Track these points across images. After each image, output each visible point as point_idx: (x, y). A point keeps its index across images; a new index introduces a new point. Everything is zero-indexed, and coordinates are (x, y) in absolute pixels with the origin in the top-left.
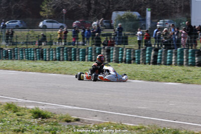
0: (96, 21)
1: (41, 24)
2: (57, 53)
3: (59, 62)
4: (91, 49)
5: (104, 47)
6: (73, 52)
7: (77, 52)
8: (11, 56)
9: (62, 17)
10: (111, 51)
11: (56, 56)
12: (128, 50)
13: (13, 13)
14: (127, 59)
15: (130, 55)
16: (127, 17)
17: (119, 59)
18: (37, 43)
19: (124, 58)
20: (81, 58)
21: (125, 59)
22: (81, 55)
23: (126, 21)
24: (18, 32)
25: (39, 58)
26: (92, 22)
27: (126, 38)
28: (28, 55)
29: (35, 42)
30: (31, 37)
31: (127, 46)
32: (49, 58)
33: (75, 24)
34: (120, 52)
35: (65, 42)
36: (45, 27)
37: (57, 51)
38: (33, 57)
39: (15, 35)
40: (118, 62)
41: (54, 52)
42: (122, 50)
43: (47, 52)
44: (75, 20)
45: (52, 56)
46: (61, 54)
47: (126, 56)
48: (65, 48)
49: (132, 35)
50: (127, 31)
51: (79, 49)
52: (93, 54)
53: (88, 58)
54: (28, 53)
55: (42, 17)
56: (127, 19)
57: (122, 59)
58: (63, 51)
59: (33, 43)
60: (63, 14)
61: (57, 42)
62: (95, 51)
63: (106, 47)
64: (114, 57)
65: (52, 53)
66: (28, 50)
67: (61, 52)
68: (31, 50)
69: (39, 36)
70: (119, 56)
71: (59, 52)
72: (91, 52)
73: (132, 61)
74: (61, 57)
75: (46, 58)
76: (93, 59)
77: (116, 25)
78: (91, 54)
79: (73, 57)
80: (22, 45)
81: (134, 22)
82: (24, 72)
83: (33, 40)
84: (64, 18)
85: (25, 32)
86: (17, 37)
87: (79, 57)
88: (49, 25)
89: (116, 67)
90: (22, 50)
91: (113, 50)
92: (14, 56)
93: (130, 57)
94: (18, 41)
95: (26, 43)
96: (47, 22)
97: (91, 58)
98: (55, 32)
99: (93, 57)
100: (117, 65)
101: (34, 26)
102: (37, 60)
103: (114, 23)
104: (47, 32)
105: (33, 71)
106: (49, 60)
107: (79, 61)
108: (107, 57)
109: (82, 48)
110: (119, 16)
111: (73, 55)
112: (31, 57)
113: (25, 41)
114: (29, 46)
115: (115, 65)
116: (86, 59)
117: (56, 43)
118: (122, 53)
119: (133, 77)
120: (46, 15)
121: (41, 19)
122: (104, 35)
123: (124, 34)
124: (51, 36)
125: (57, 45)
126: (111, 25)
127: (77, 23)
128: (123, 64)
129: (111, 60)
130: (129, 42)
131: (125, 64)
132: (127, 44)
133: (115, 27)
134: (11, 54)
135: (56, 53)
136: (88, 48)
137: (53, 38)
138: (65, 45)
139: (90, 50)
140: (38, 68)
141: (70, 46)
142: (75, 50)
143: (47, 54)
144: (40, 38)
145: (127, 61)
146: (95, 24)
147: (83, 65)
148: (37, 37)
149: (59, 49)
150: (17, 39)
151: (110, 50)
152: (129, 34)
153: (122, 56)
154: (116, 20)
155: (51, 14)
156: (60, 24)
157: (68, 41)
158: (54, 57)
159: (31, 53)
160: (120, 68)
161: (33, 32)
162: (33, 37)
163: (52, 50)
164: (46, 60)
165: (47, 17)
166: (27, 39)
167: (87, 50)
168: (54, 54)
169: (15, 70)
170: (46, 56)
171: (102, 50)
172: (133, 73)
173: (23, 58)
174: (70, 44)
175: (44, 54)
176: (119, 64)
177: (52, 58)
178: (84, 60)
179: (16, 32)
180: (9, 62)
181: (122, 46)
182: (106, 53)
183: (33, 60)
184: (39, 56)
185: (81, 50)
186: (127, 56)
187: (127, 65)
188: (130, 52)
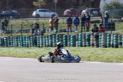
0: (85, 9)
1: (34, 14)
2: (50, 40)
3: (52, 48)
4: (81, 35)
5: (93, 34)
6: (64, 38)
7: (68, 38)
8: (7, 43)
9: (54, 6)
10: (100, 37)
11: (48, 42)
12: (115, 35)
13: (8, 4)
14: (114, 43)
15: (117, 40)
16: (114, 5)
17: (107, 44)
18: (31, 31)
19: (111, 43)
20: (72, 44)
21: (113, 44)
22: (71, 41)
23: (113, 8)
24: (13, 21)
25: (33, 45)
26: (82, 11)
27: (113, 24)
28: (22, 42)
29: (29, 30)
30: (25, 25)
31: (114, 32)
32: (42, 44)
33: (66, 12)
34: (108, 37)
35: (57, 29)
36: (38, 16)
37: (49, 38)
38: (28, 44)
39: (10, 24)
40: (106, 47)
41: (47, 39)
42: (110, 36)
43: (40, 39)
44: (66, 9)
45: (45, 42)
46: (53, 41)
47: (113, 41)
48: (57, 35)
49: (119, 21)
50: (114, 18)
51: (70, 36)
52: (83, 40)
53: (78, 44)
54: (23, 40)
55: (35, 6)
56: (113, 7)
57: (109, 44)
58: (55, 37)
59: (27, 31)
60: (54, 3)
61: (50, 30)
62: (85, 37)
63: (95, 34)
64: (102, 42)
65: (45, 40)
66: (22, 38)
67: (53, 39)
68: (25, 37)
69: (32, 24)
70: (107, 41)
71: (51, 39)
72: (81, 38)
73: (119, 46)
74: (53, 44)
75: (39, 45)
76: (83, 45)
77: (104, 13)
78: (81, 40)
79: (64, 43)
80: (17, 33)
81: (120, 10)
82: (19, 59)
83: (27, 29)
84: (55, 7)
85: (20, 21)
86: (12, 25)
87: (70, 43)
88: (42, 14)
89: (104, 51)
90: (17, 38)
91: (101, 36)
92: (10, 43)
93: (117, 42)
94: (13, 29)
95: (21, 31)
96: (40, 11)
97: (81, 43)
98: (47, 20)
99: (83, 42)
100: (105, 50)
101: (28, 15)
102: (31, 46)
103: (102, 10)
104: (40, 21)
105: (27, 57)
106: (42, 47)
107: (70, 46)
108: (96, 43)
109: (72, 34)
110: (106, 4)
111: (64, 41)
112: (25, 44)
113: (20, 29)
114: (23, 34)
115: (103, 50)
116: (77, 45)
117: (48, 31)
118: (110, 39)
119: (120, 60)
120: (39, 4)
121: (34, 8)
122: (93, 22)
123: (112, 21)
124: (44, 24)
125: (49, 33)
126: (99, 13)
127: (68, 12)
128: (111, 48)
129: (100, 45)
130: (116, 28)
131: (113, 49)
132: (115, 30)
133: (102, 14)
134: (7, 41)
135: (48, 40)
136: (78, 34)
137: (45, 26)
138: (57, 32)
139: (80, 37)
140: (32, 54)
141: (61, 33)
142: (66, 36)
143: (40, 41)
144: (34, 26)
145: (114, 46)
146: (84, 12)
147: (74, 51)
148: (30, 26)
149: (51, 36)
150: (12, 28)
151: (98, 36)
152: (116, 21)
153: (110, 41)
154: (104, 8)
155: (43, 3)
156: (52, 13)
157: (59, 29)
158: (47, 44)
159: (25, 40)
160: (108, 52)
161: (26, 20)
162: (27, 25)
163: (45, 37)
164: (39, 47)
165: (40, 6)
166: (21, 28)
167: (77, 37)
168: (47, 41)
169: (10, 56)
170: (39, 43)
171: (91, 36)
172: (119, 56)
173: (18, 45)
174: (61, 31)
175: (38, 41)
176: (107, 49)
177: (45, 44)
178: (74, 45)
179: (11, 21)
180: (5, 49)
181: (109, 32)
182: (95, 39)
183: (28, 47)
184: (33, 43)
185: (71, 36)
186: (115, 41)
187: (114, 49)
188: (117, 37)
